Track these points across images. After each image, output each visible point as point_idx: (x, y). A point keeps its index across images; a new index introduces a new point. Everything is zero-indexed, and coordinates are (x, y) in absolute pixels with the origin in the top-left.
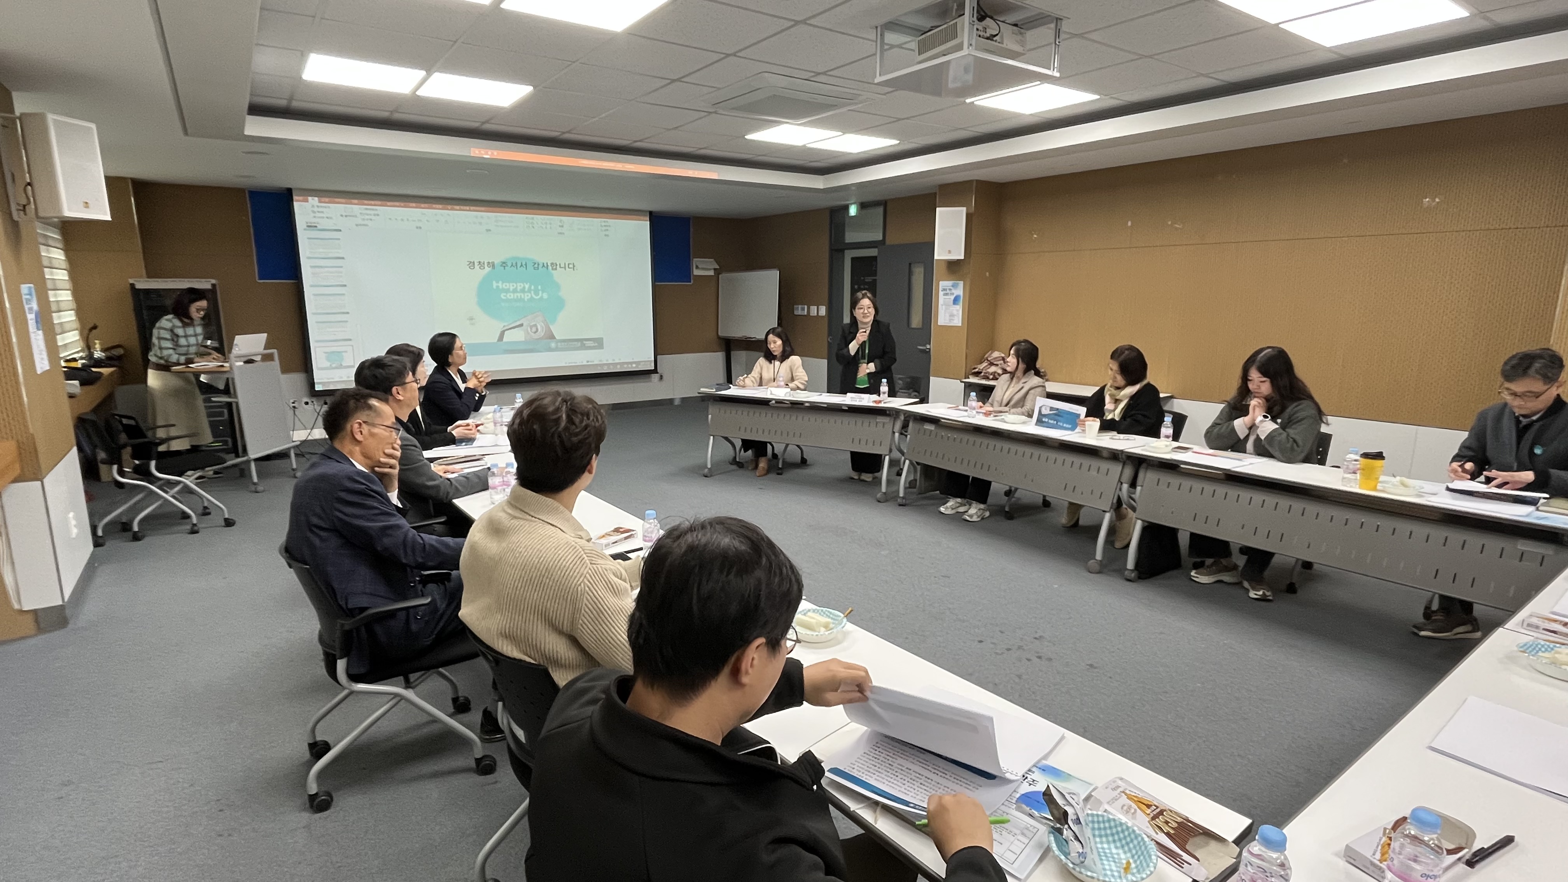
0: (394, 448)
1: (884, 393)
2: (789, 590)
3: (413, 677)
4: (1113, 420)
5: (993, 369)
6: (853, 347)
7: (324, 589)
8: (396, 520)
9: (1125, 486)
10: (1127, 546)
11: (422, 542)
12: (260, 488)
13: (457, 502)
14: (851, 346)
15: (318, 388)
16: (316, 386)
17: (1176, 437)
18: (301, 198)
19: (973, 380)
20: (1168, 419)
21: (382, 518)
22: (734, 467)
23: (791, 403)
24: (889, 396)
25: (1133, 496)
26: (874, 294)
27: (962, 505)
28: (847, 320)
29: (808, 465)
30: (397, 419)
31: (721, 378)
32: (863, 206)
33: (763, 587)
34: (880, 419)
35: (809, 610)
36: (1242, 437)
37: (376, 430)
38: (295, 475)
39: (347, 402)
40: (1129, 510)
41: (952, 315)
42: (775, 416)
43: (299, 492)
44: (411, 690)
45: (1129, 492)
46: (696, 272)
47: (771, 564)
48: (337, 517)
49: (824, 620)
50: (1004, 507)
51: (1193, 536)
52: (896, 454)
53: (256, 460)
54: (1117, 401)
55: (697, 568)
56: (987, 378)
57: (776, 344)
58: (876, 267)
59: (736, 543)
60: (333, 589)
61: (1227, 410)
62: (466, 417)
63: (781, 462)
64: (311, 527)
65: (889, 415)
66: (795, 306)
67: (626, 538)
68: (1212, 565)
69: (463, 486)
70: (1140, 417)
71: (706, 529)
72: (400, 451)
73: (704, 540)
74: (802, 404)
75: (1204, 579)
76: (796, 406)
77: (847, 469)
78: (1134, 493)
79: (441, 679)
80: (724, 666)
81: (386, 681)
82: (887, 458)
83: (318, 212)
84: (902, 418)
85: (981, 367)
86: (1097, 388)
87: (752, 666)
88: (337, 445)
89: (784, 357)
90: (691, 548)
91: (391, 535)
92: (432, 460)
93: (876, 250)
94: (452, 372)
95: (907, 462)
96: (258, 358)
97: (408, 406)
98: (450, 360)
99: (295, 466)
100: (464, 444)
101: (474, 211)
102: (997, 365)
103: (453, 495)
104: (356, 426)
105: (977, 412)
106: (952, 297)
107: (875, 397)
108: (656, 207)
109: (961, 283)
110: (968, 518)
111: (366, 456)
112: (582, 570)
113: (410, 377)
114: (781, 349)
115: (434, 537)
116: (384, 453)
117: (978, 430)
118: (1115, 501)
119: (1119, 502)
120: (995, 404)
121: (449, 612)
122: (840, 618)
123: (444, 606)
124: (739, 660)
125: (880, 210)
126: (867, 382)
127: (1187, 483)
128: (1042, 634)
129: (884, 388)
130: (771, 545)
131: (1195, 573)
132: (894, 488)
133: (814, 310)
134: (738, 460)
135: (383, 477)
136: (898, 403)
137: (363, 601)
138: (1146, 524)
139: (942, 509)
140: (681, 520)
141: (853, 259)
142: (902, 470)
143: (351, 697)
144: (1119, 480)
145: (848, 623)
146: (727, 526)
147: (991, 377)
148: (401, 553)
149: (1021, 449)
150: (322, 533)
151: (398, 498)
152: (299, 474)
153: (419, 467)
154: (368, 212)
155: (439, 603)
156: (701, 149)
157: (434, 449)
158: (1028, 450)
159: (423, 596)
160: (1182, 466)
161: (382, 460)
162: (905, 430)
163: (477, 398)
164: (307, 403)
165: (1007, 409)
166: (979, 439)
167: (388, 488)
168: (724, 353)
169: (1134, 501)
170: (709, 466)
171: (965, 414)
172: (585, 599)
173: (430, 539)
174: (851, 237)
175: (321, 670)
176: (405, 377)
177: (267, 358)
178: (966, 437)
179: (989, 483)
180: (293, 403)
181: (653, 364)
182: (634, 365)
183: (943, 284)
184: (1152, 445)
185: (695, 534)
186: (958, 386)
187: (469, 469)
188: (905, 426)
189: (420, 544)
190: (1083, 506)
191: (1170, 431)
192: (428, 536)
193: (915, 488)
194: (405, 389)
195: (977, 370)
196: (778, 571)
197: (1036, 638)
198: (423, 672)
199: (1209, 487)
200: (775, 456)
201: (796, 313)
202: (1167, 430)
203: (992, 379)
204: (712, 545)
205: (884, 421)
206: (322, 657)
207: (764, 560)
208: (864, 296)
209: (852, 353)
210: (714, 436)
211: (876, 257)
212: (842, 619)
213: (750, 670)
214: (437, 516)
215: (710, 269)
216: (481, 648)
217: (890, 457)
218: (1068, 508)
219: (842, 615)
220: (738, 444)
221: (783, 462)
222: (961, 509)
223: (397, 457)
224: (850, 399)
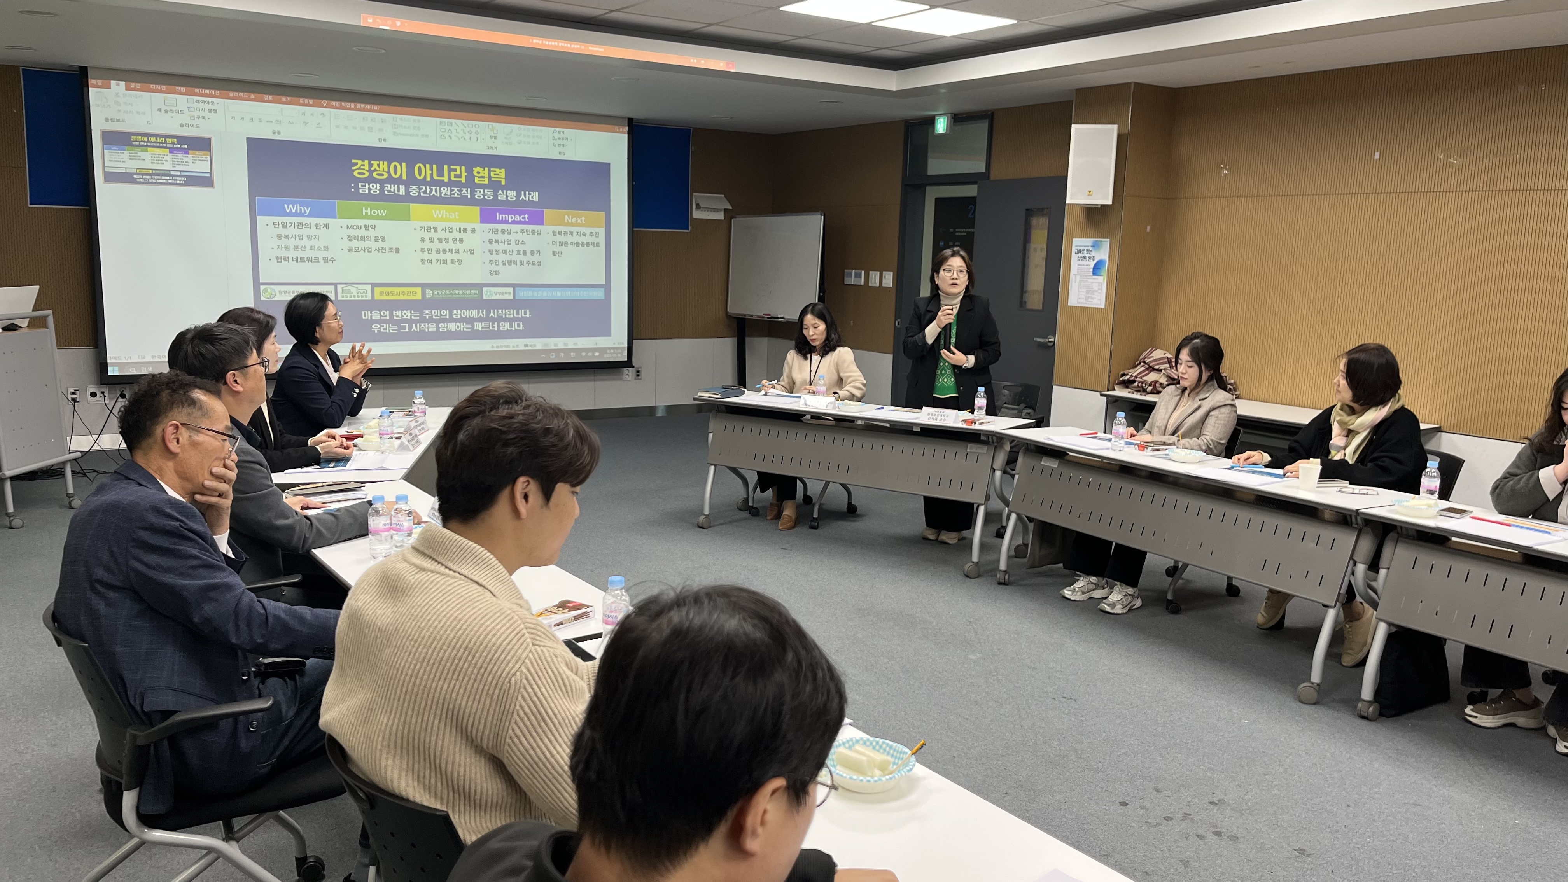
0: (225, 466)
1: (980, 408)
2: (825, 705)
3: (238, 823)
4: (1343, 462)
5: (1152, 377)
6: (931, 332)
7: (108, 680)
8: (225, 577)
9: (1361, 568)
10: (1363, 663)
11: (263, 611)
12: (17, 522)
13: (321, 554)
14: (927, 330)
15: (112, 371)
16: (109, 369)
17: (1445, 493)
18: (100, 82)
19: (1121, 392)
20: (1433, 464)
21: (201, 571)
22: (746, 514)
23: (835, 419)
24: (987, 414)
25: (1373, 584)
26: (970, 253)
27: (1097, 587)
28: (925, 292)
29: (858, 516)
30: (233, 421)
31: (729, 376)
32: (957, 119)
33: (788, 698)
34: (973, 449)
35: (857, 741)
36: (1551, 497)
37: (200, 438)
38: (70, 503)
39: (158, 393)
40: (1366, 606)
41: (1090, 291)
42: (810, 438)
43: (77, 530)
44: (234, 843)
45: (1366, 576)
46: (697, 214)
47: (800, 663)
48: (136, 571)
49: (879, 757)
50: (1166, 593)
51: (1471, 652)
52: (996, 504)
53: (13, 479)
54: (1350, 433)
55: (687, 664)
56: (1144, 391)
57: (815, 329)
58: (974, 213)
59: (748, 628)
60: (122, 680)
61: (1529, 452)
62: (337, 425)
63: (816, 508)
64: (93, 583)
65: (986, 443)
66: (846, 271)
67: (577, 618)
68: (1500, 698)
69: (328, 529)
70: (1387, 462)
71: (702, 603)
72: (236, 471)
73: (697, 622)
74: (853, 421)
75: (1485, 721)
76: (843, 423)
77: (917, 523)
78: (1375, 580)
79: (280, 828)
80: (719, 821)
81: (195, 828)
82: (982, 509)
83: (125, 103)
84: (1007, 448)
85: (1134, 372)
86: (1318, 412)
87: (763, 823)
88: (140, 459)
89: (827, 348)
90: (678, 633)
91: (215, 600)
92: (284, 487)
93: (975, 187)
94: (320, 353)
95: (1013, 517)
96: (24, 323)
97: (251, 401)
98: (318, 335)
99: (71, 491)
100: (332, 465)
101: (361, 110)
102: (1159, 371)
103: (313, 542)
104: (170, 430)
105: (1127, 443)
106: (1092, 264)
107: (965, 414)
108: (638, 114)
109: (1106, 243)
110: (1108, 609)
111: (183, 476)
112: (520, 651)
113: (253, 358)
114: (824, 337)
115: (283, 605)
116: (212, 474)
117: (1127, 470)
118: (1343, 591)
119: (1351, 593)
120: (1155, 430)
121: (299, 723)
122: (905, 756)
123: (291, 714)
124: (742, 814)
125: (984, 126)
126: (954, 389)
127: (1461, 566)
128: (1221, 797)
129: (981, 401)
130: (800, 634)
131: (1472, 710)
132: (991, 557)
133: (875, 279)
134: (750, 504)
135: (208, 511)
136: (1000, 424)
137: (167, 701)
138: (1394, 629)
139: (1067, 593)
140: (663, 587)
141: (938, 200)
142: (1005, 528)
143: (141, 850)
144: (1351, 558)
145: (917, 765)
146: (733, 599)
147: (1150, 389)
148: (231, 627)
149: (1195, 503)
150: (111, 594)
151: (229, 543)
152: (77, 503)
153: (265, 496)
154: (201, 106)
155: (284, 709)
156: (710, 25)
157: (286, 471)
158: (1206, 505)
159: (260, 696)
160: (1454, 539)
161: (207, 483)
162: (1012, 466)
163: (355, 395)
164: (93, 395)
165: (1174, 438)
166: (1127, 485)
167: (213, 527)
168: (736, 339)
169: (1376, 592)
170: (707, 512)
171: (1108, 444)
172: (520, 698)
173: (276, 608)
174: (936, 166)
175: (98, 807)
176: (246, 357)
177: (36, 323)
178: (1106, 481)
179: (1143, 554)
180: (73, 393)
181: (626, 353)
182: (597, 354)
183: (1078, 243)
184: (1405, 504)
185: (684, 611)
186: (1096, 402)
187: (339, 503)
188: (1011, 461)
189: (261, 614)
190: (1293, 596)
191: (1436, 483)
192: (273, 603)
193: (1025, 558)
194: (245, 376)
195: (1127, 378)
196: (809, 675)
197: (1212, 803)
198: (253, 816)
199: (1497, 575)
200: (807, 500)
201: (847, 281)
202: (1431, 480)
203: (1152, 393)
204: (712, 628)
205: (980, 451)
206: (100, 786)
207: (790, 656)
208: (954, 254)
209: (930, 340)
210: (715, 466)
211: (975, 198)
212: (908, 758)
213: (760, 830)
214: (288, 573)
215: (717, 210)
216: (348, 779)
217: (986, 509)
218: (1268, 598)
219: (907, 750)
220: (753, 479)
221: (820, 509)
222: (1098, 594)
223: (230, 481)
224: (928, 416)
